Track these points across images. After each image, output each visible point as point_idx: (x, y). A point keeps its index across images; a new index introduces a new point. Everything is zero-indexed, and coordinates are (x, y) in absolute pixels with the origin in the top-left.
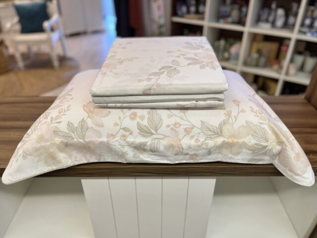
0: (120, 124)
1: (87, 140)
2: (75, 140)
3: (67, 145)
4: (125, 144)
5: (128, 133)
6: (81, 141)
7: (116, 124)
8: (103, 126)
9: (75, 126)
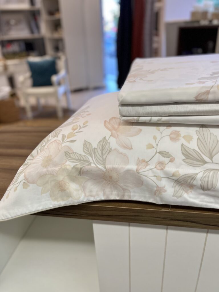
0: (155, 146)
1: (109, 166)
2: (93, 165)
3: (81, 172)
4: (162, 175)
5: (167, 160)
6: (101, 167)
7: (150, 146)
8: (131, 149)
9: (93, 148)
